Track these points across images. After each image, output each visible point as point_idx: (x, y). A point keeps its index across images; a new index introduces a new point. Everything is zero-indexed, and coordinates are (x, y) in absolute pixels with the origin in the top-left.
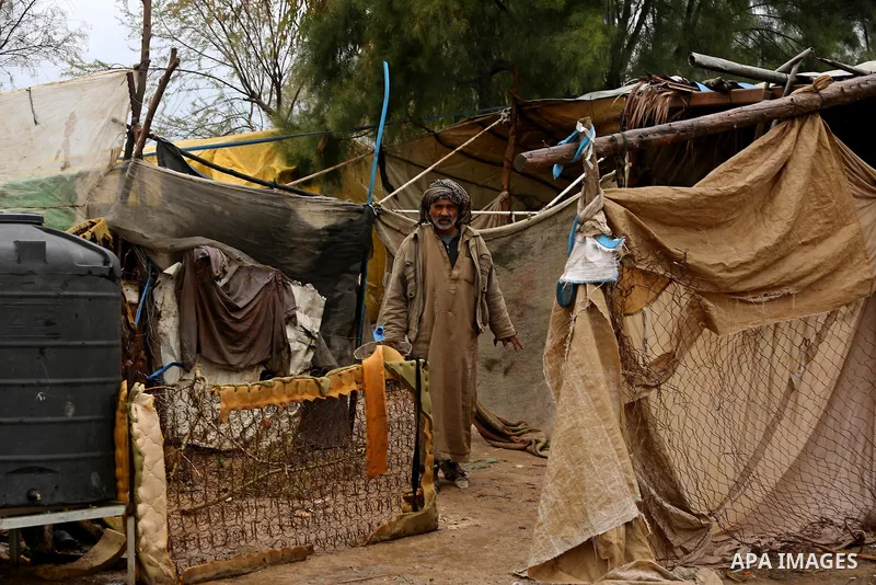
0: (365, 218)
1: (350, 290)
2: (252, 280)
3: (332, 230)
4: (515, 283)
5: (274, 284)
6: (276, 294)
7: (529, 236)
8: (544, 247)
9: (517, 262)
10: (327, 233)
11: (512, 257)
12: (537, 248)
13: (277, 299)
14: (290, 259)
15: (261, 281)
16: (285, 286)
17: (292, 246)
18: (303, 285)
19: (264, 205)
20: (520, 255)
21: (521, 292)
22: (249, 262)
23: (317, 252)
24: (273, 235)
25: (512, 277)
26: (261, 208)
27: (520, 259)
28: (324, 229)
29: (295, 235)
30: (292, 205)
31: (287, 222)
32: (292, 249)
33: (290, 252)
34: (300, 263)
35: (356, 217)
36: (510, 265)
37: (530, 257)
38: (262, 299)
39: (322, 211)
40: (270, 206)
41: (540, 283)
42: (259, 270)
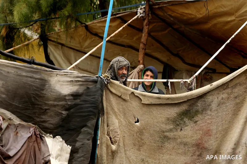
0: (98, 85)
1: (89, 140)
2: (19, 135)
3: (75, 96)
4: (198, 132)
5: (34, 137)
6: (36, 145)
7: (210, 98)
8: (219, 105)
9: (200, 116)
10: (71, 98)
11: (197, 112)
12: (214, 106)
13: (37, 149)
14: (45, 118)
15: (25, 135)
16: (41, 138)
17: (46, 108)
18: (54, 137)
19: (27, 76)
20: (202, 111)
21: (201, 139)
22: (17, 121)
23: (64, 112)
24: (33, 100)
25: (197, 128)
26: (24, 80)
27: (202, 114)
28: (69, 95)
29: (48, 99)
30: (46, 77)
31: (43, 90)
32: (46, 110)
33: (45, 112)
34: (52, 120)
35: (91, 86)
36: (196, 119)
37: (209, 112)
38: (26, 149)
39: (68, 81)
40: (31, 77)
41: (215, 131)
42: (23, 126)
